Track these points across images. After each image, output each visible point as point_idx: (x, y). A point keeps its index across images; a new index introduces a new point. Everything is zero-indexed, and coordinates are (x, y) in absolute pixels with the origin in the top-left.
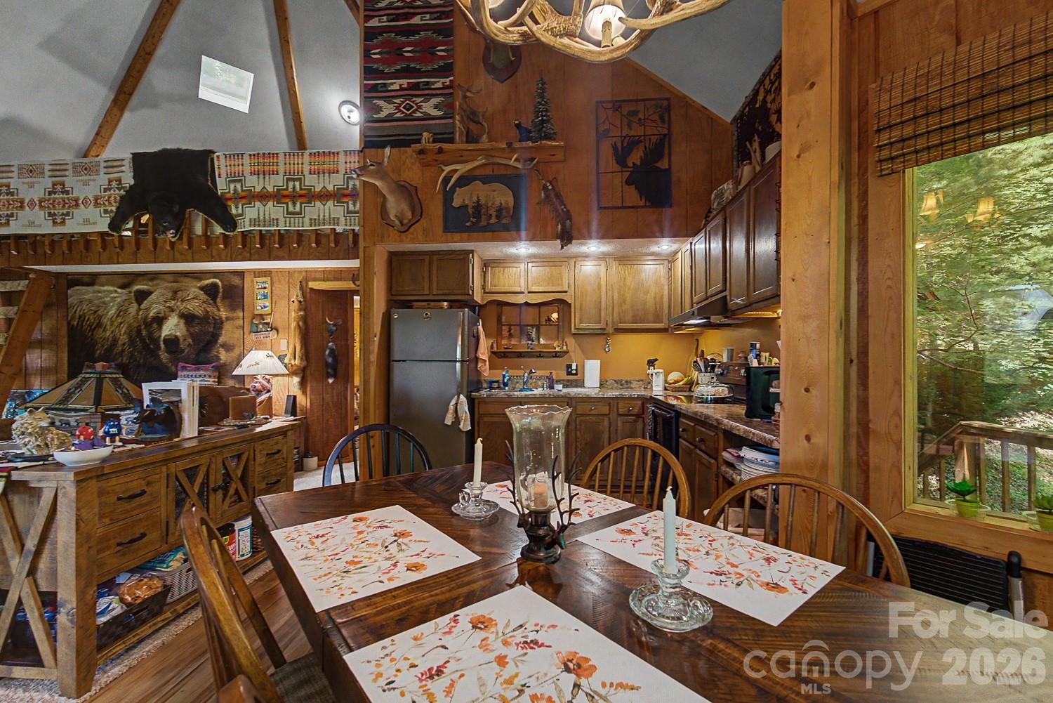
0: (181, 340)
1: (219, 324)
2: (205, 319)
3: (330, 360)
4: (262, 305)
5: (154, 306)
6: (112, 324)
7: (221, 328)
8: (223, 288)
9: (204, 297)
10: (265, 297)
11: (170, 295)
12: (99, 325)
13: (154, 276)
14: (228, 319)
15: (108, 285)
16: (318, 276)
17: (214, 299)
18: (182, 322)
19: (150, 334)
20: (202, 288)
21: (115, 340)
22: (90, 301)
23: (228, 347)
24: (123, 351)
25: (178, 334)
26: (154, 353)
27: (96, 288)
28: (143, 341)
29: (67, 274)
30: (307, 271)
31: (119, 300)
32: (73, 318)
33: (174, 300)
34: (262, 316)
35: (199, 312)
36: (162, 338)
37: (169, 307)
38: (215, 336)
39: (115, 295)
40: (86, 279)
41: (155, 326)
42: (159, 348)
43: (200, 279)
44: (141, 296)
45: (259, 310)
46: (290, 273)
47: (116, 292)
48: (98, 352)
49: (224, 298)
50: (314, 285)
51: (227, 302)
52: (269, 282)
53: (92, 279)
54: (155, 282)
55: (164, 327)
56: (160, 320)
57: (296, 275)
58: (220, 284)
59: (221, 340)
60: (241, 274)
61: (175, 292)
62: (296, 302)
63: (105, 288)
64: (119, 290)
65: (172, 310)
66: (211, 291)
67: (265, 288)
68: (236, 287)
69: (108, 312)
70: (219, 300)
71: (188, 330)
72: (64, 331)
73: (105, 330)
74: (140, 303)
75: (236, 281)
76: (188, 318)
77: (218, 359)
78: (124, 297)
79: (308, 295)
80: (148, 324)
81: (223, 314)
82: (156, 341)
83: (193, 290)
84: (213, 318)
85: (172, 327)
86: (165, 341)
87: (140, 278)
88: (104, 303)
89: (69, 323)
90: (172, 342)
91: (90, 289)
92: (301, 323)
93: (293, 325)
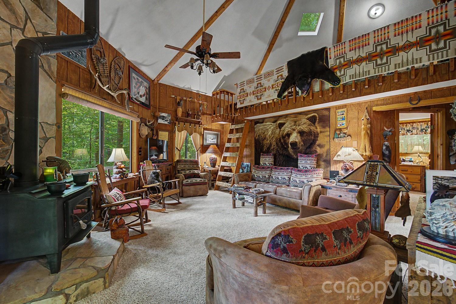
0: (298, 143)
1: (316, 136)
2: (310, 133)
3: (387, 152)
4: (341, 124)
5: (287, 128)
6: (270, 137)
7: (317, 137)
8: (319, 117)
9: (309, 122)
10: (343, 119)
11: (293, 124)
12: (265, 138)
13: (286, 116)
14: (321, 132)
15: (268, 122)
16: (379, 103)
17: (314, 123)
18: (299, 135)
19: (285, 141)
20: (308, 119)
21: (271, 144)
22: (262, 129)
23: (320, 146)
24: (274, 148)
25: (297, 140)
26: (286, 149)
27: (264, 124)
28: (282, 144)
29: (254, 120)
30: (372, 102)
31: (272, 127)
32: (256, 136)
33: (295, 125)
34: (340, 130)
35: (306, 130)
36: (290, 142)
37: (292, 129)
38: (314, 141)
39: (271, 126)
40: (261, 121)
41: (287, 137)
42: (288, 147)
43: (307, 115)
44: (281, 125)
45: (339, 126)
46: (359, 104)
47: (271, 124)
48: (265, 149)
49: (319, 122)
50: (375, 109)
51: (321, 124)
52: (346, 111)
53: (262, 121)
54: (287, 119)
55: (291, 138)
56: (289, 135)
57: (363, 104)
58: (317, 116)
59: (317, 143)
60: (328, 109)
61: (295, 122)
62: (365, 120)
63: (268, 123)
64: (272, 124)
65: (294, 130)
66: (313, 120)
67: (343, 114)
68: (326, 116)
69: (268, 133)
70: (316, 123)
71: (301, 139)
72: (253, 142)
73: (267, 140)
74: (280, 128)
75: (326, 113)
76: (301, 133)
77: (316, 152)
78: (275, 126)
79: (372, 115)
80: (283, 137)
81: (319, 130)
82: (287, 144)
83: (303, 120)
84: (314, 132)
85: (294, 137)
86: (291, 144)
87: (281, 118)
88: (267, 129)
89: (255, 138)
90: (294, 144)
91: (262, 124)
92: (369, 132)
93: (363, 133)
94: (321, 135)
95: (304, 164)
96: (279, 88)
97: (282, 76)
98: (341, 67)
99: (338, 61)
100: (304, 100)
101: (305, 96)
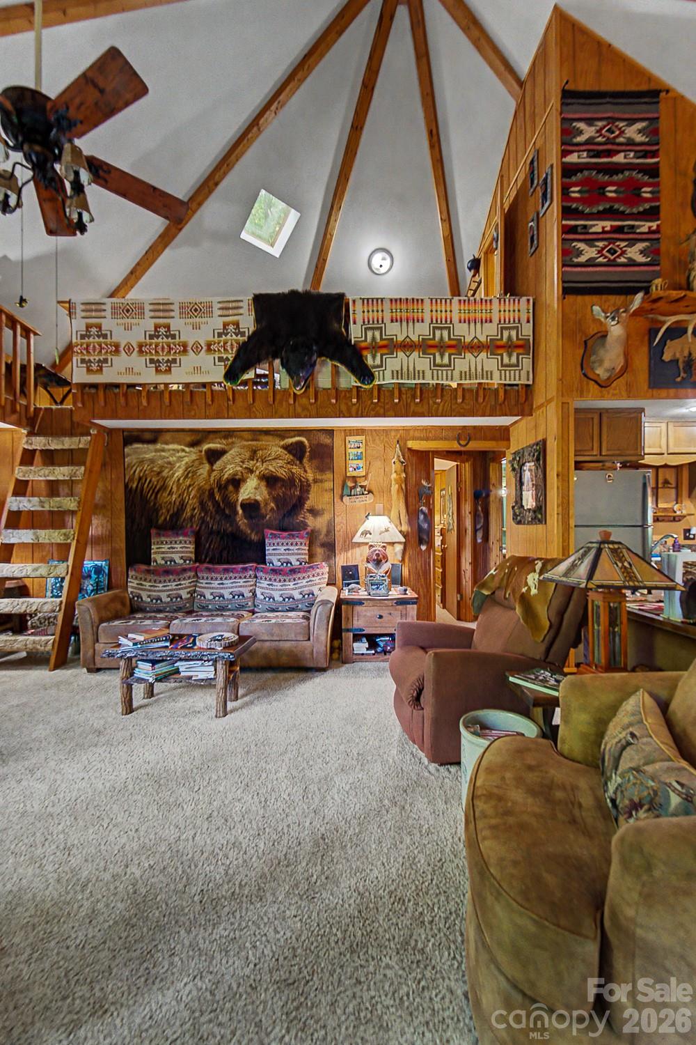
0: (262, 505)
1: (305, 488)
2: (291, 482)
3: (425, 526)
4: (355, 467)
5: (230, 465)
6: (179, 486)
7: (308, 491)
8: (310, 447)
9: (289, 457)
10: (359, 457)
11: (248, 455)
12: (164, 487)
13: (228, 433)
14: (315, 481)
15: (173, 443)
16: (417, 434)
17: (301, 459)
18: (263, 483)
19: (225, 498)
20: (285, 448)
21: (182, 506)
22: (152, 461)
23: (314, 512)
24: (192, 516)
25: (258, 498)
26: (231, 518)
27: (159, 446)
28: (216, 504)
29: (123, 430)
30: (406, 430)
31: (186, 460)
32: (131, 480)
33: (253, 460)
34: (354, 479)
35: (282, 473)
36: (240, 501)
37: (246, 468)
38: (301, 501)
39: (183, 454)
40: (148, 436)
41: (231, 488)
42: (236, 513)
43: (283, 438)
44: (213, 456)
45: (351, 472)
46: (386, 431)
47: (183, 450)
48: (163, 518)
49: (311, 459)
50: (412, 444)
51: (315, 462)
52: (364, 442)
53: (154, 437)
54: (230, 440)
55: (242, 491)
56: (236, 482)
57: (393, 433)
58: (306, 442)
59: (308, 505)
60: (330, 432)
61: (254, 452)
62: (398, 464)
63: (171, 446)
64: (187, 449)
65: (251, 471)
66: (297, 452)
67: (359, 448)
68: (326, 446)
69: (173, 474)
70: (305, 460)
71: (270, 494)
72: (120, 494)
73: (171, 493)
74: (212, 463)
75: (325, 440)
76: (270, 480)
77: (305, 525)
78: (194, 457)
80: (222, 487)
81: (310, 476)
82: (232, 506)
83: (275, 449)
84: (300, 480)
85: (251, 490)
86: (243, 505)
87: (211, 436)
88: (169, 463)
89: (126, 486)
90: (251, 508)
91: (151, 447)
92: (403, 486)
93: (395, 488)
94: (314, 489)
95: (284, 554)
96: (231, 357)
97: (237, 324)
98: (375, 347)
99: (370, 334)
100: (294, 402)
101: (298, 393)
